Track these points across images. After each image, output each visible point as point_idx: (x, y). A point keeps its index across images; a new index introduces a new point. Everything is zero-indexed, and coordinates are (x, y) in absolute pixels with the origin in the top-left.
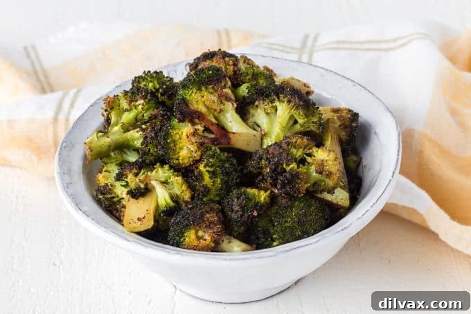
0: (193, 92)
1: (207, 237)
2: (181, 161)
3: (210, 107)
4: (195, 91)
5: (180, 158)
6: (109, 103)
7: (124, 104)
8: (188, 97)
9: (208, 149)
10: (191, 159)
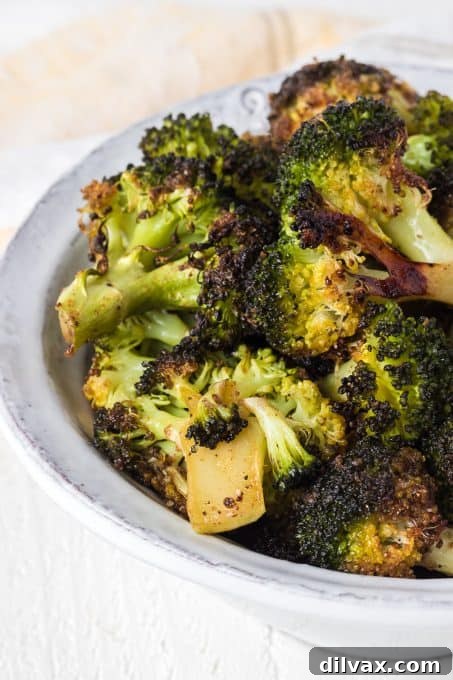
0: (327, 168)
1: (404, 539)
2: (308, 342)
3: (371, 203)
4: (334, 164)
5: (308, 337)
6: (100, 197)
7: (137, 197)
8: (314, 179)
9: (378, 310)
10: (335, 337)
